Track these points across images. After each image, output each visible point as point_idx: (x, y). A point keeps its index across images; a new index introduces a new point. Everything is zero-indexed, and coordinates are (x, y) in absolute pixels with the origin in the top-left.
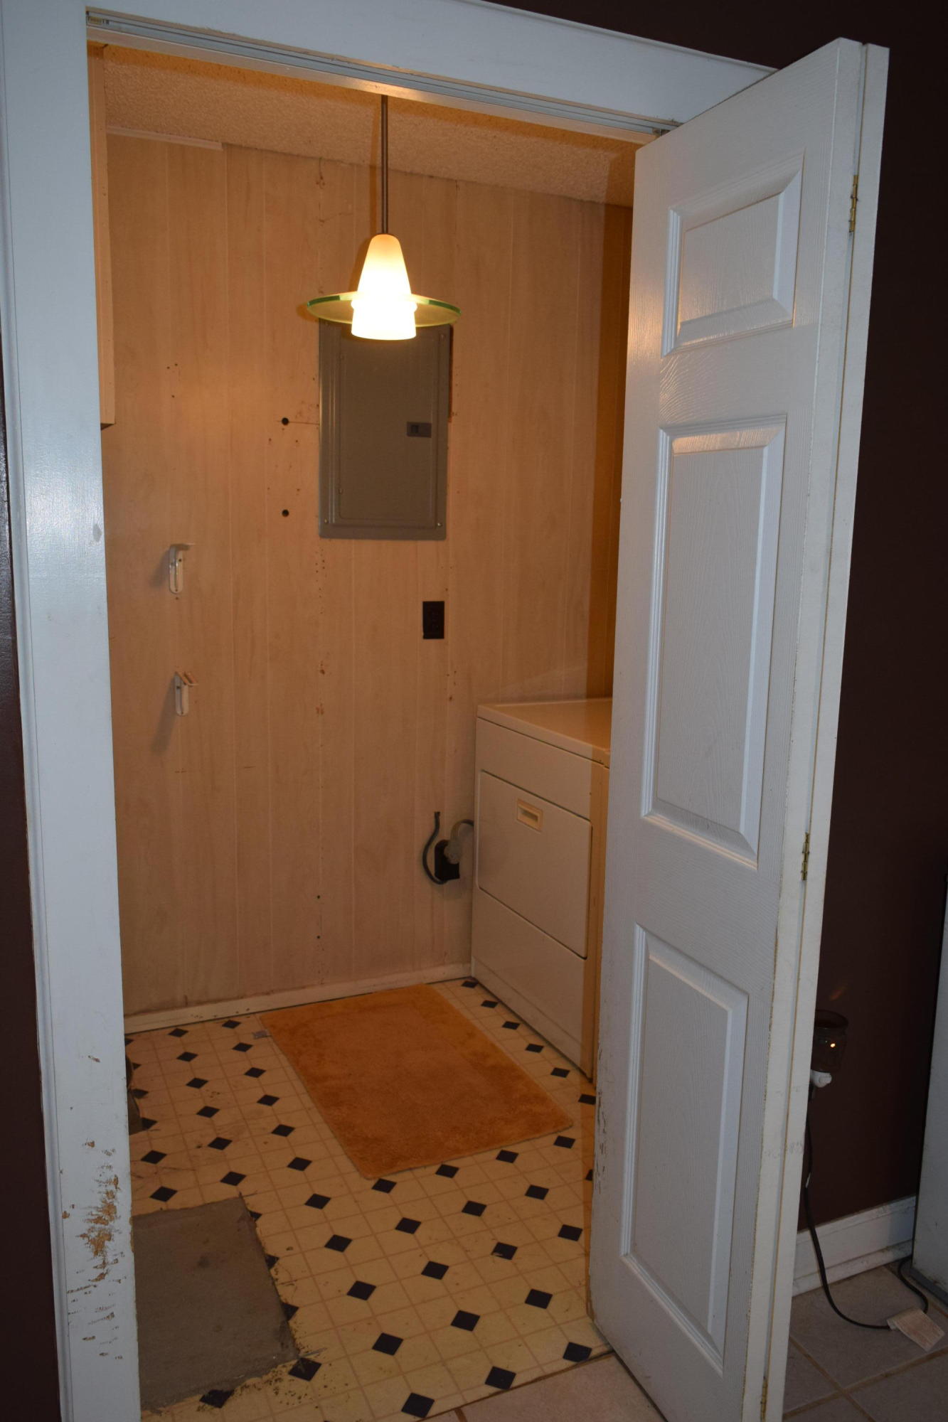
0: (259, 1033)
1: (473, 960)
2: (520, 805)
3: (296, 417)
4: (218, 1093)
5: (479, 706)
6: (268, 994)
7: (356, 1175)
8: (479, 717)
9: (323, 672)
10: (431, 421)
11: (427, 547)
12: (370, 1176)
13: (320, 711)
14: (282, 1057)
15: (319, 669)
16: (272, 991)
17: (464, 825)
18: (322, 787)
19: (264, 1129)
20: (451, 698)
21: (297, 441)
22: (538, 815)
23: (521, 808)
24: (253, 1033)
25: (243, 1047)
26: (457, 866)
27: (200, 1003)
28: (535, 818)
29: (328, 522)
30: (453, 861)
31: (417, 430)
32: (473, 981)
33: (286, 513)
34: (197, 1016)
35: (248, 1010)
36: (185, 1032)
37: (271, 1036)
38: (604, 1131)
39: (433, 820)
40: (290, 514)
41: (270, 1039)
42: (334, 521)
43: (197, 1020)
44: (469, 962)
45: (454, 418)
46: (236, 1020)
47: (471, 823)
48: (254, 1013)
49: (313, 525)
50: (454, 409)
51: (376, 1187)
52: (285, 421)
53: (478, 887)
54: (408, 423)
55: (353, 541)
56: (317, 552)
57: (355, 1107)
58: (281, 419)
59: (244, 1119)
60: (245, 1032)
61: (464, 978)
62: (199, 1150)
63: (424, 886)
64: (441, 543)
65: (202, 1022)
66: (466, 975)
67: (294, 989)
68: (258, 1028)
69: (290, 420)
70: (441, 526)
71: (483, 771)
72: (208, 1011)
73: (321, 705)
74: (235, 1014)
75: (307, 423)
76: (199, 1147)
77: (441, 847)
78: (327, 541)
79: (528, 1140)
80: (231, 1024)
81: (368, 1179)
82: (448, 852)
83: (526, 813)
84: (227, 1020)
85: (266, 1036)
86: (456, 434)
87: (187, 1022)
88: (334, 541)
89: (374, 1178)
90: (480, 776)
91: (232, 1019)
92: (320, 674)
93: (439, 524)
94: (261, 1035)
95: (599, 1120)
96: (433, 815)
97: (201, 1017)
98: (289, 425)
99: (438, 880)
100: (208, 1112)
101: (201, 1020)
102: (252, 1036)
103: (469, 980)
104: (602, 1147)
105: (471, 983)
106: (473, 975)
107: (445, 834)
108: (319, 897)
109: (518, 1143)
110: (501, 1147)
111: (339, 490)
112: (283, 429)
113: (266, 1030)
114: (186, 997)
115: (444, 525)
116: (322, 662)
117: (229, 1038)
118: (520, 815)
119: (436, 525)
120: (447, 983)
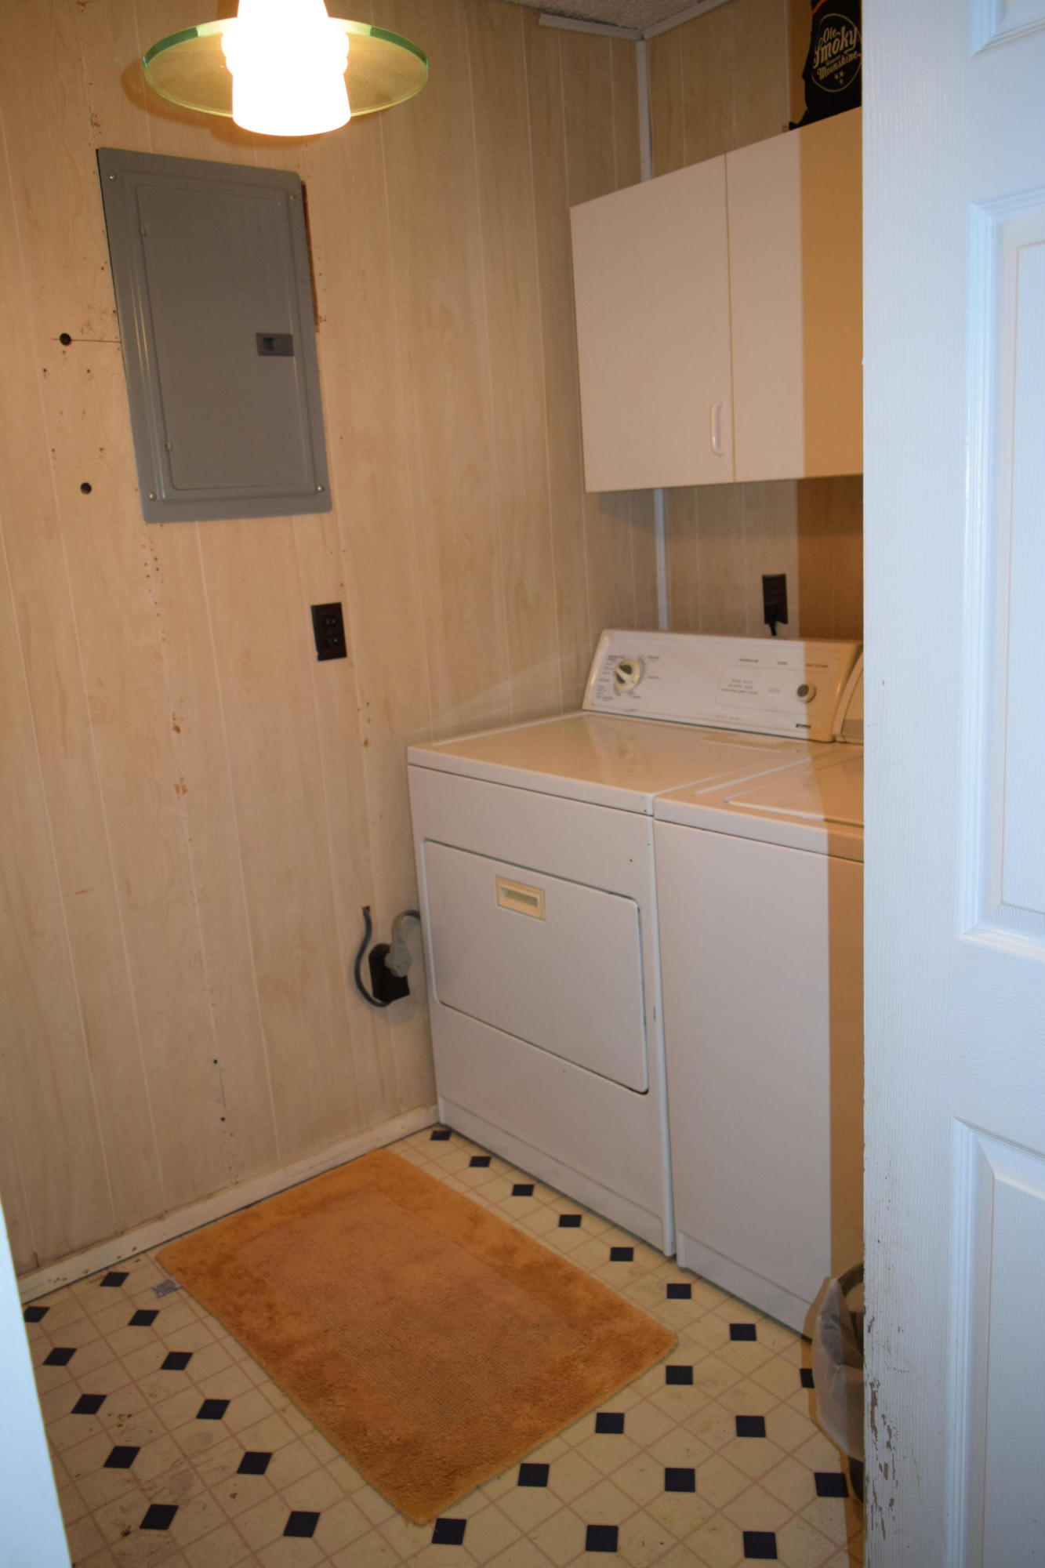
0: (161, 1286)
1: (440, 1101)
2: (500, 884)
3: (82, 331)
4: (130, 1416)
5: (410, 748)
6: (160, 1217)
7: (399, 1522)
8: (411, 764)
9: (177, 729)
10: (292, 332)
11: (306, 525)
12: (422, 1519)
13: (181, 789)
14: (212, 1322)
15: (171, 726)
16: (166, 1212)
17: (406, 918)
18: (199, 901)
19: (223, 1468)
20: (366, 743)
21: (89, 371)
22: (537, 897)
23: (503, 889)
24: (153, 1289)
25: (144, 1318)
26: (405, 979)
27: (59, 1258)
28: (533, 901)
29: (155, 498)
30: (400, 974)
31: (272, 345)
32: (444, 1129)
33: (86, 488)
34: (58, 1279)
35: (135, 1249)
36: (45, 1310)
37: (182, 1287)
38: (889, 1445)
39: (362, 920)
40: (93, 491)
41: (181, 1291)
42: (164, 496)
43: (59, 1284)
44: (435, 1102)
45: (322, 326)
46: (120, 1269)
47: (416, 915)
48: (144, 1252)
49: (132, 503)
50: (321, 312)
51: (438, 1538)
52: (66, 339)
53: (437, 1000)
54: (258, 335)
55: (197, 524)
56: (144, 546)
57: (354, 1390)
58: (58, 336)
59: (185, 1456)
60: (140, 1291)
61: (429, 1127)
62: (127, 1539)
63: (360, 1012)
64: (325, 516)
65: (68, 1285)
66: (433, 1122)
67: (197, 1200)
68: (159, 1279)
69: (73, 336)
70: (323, 489)
71: (427, 840)
72: (71, 1268)
73: (182, 779)
74: (115, 1261)
75: (101, 341)
76: (126, 1534)
77: (379, 955)
78: (156, 527)
79: (628, 1385)
80: (114, 1279)
81: (422, 1525)
82: (392, 961)
83: (510, 894)
84: (105, 1273)
85: (176, 1290)
86: (327, 347)
87: (46, 1291)
88: (167, 526)
89: (429, 1521)
90: (421, 849)
91: (112, 1270)
92: (174, 734)
93: (319, 488)
94: (164, 1289)
95: (874, 1428)
96: (361, 912)
97: (65, 1279)
98: (73, 344)
99: (378, 1001)
100: (122, 1457)
101: (65, 1283)
102: (153, 1294)
103: (438, 1129)
104: (884, 1469)
105: (442, 1134)
106: (443, 1121)
107: (382, 935)
108: (216, 1062)
109: (616, 1394)
110: (595, 1408)
111: (166, 446)
112: (64, 352)
113: (173, 1279)
114: (35, 1255)
115: (326, 489)
116: (173, 714)
117: (117, 1306)
118: (503, 900)
119: (316, 489)
120: (410, 1140)
